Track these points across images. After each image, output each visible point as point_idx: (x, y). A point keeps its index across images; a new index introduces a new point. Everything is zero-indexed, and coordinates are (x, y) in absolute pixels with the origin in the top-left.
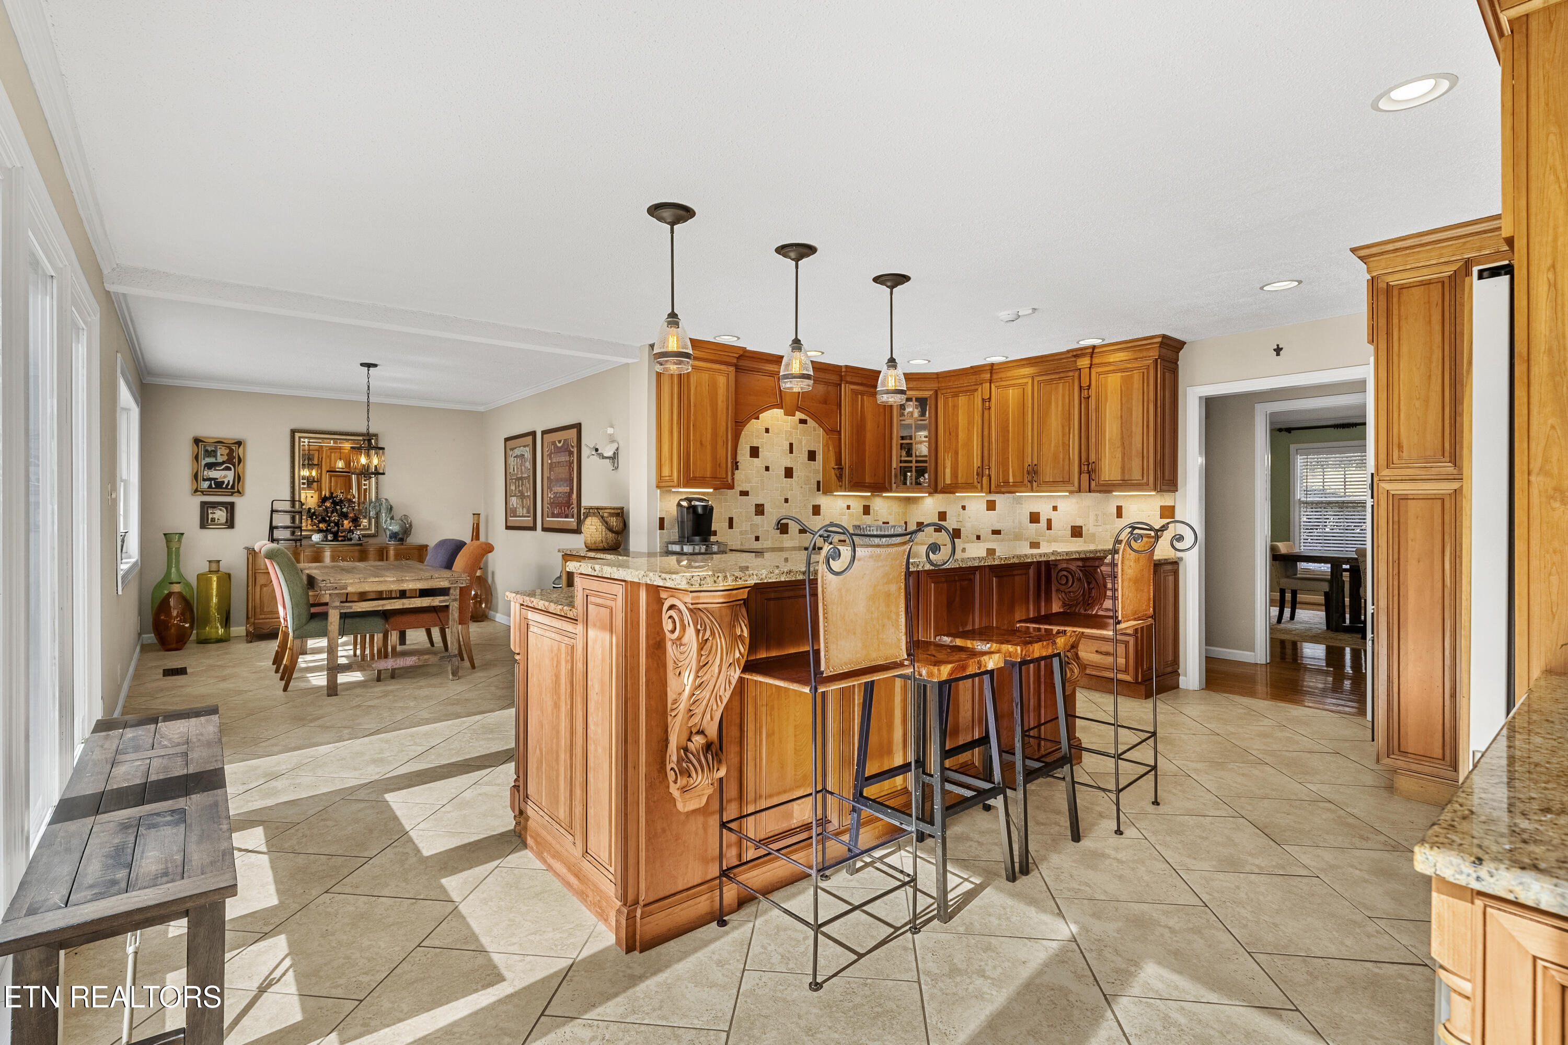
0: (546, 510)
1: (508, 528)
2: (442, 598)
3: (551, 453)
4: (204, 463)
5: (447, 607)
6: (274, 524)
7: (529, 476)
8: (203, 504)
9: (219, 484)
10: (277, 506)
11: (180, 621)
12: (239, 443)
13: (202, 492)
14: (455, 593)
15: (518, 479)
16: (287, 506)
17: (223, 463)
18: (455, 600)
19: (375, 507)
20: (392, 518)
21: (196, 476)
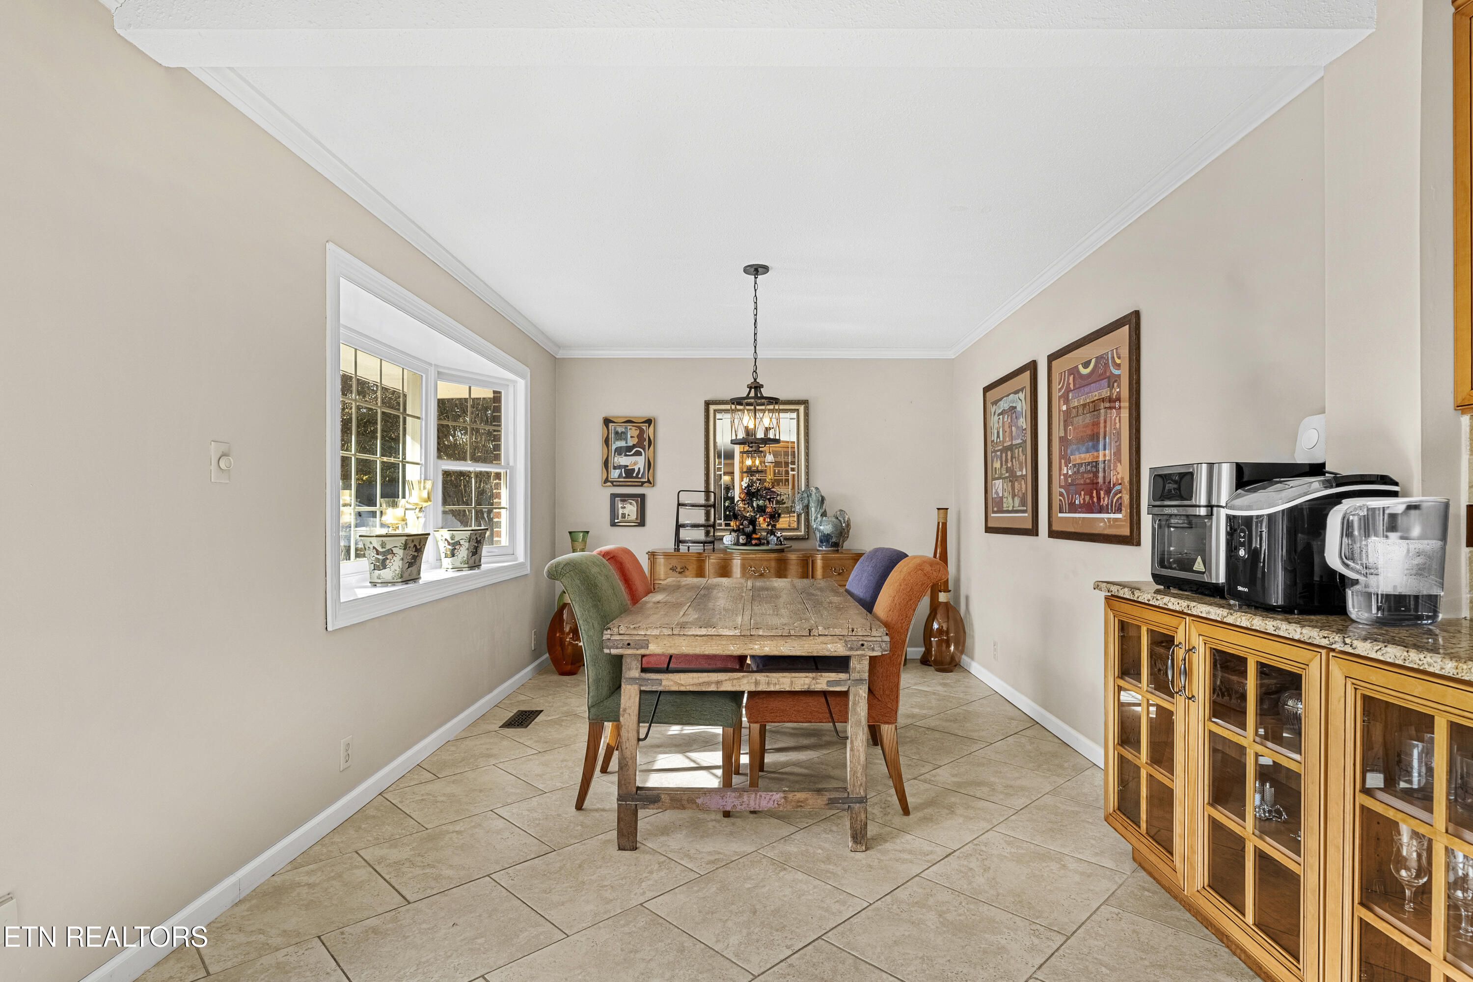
0: (1056, 498)
1: (989, 530)
2: (833, 676)
3: (1068, 391)
4: (614, 447)
5: (845, 694)
6: (681, 521)
7: (1025, 442)
8: (614, 496)
9: (629, 473)
10: (685, 498)
11: (572, 639)
12: (649, 422)
13: (612, 482)
14: (860, 667)
15: (1006, 449)
16: (700, 499)
17: (634, 446)
18: (860, 681)
19: (802, 499)
20: (824, 514)
21: (606, 464)
